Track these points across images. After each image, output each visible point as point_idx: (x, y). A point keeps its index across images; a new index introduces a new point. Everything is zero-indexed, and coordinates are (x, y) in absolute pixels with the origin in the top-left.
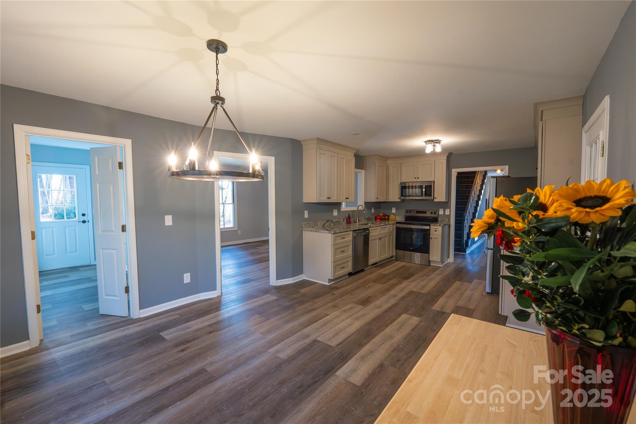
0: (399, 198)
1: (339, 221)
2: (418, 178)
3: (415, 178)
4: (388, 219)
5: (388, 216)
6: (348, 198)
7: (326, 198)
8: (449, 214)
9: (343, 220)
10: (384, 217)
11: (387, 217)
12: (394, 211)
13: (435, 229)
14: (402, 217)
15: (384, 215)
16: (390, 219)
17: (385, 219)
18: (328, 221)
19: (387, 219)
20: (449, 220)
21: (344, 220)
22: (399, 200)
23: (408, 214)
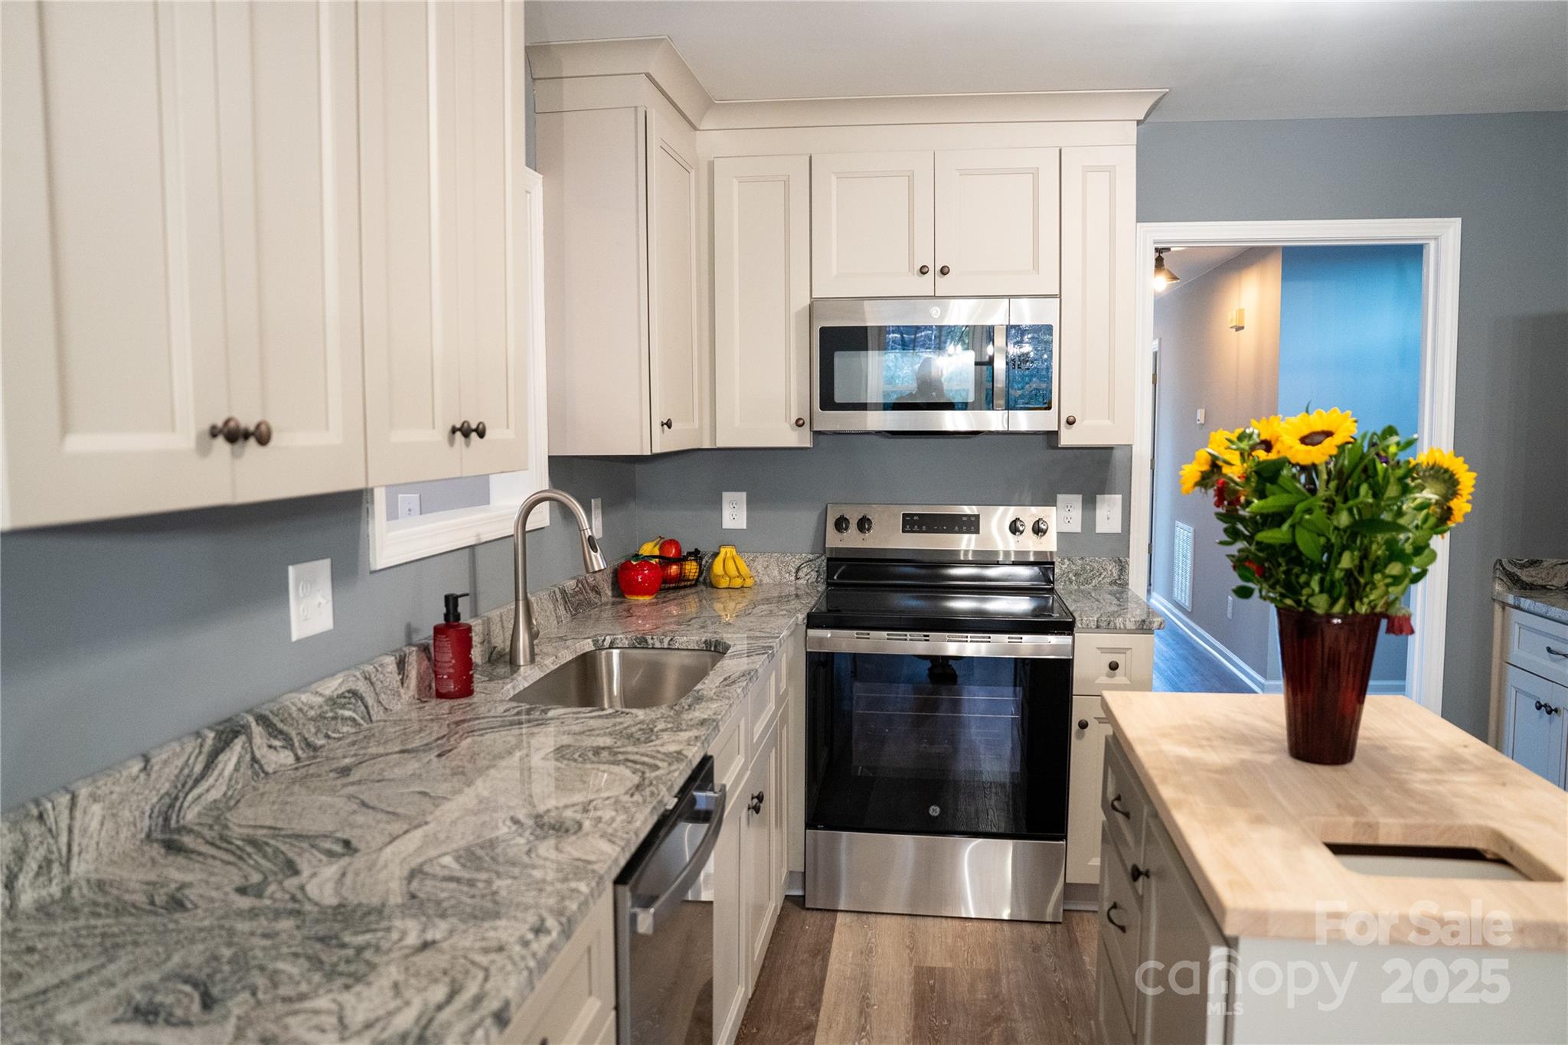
0: (799, 423)
1: (362, 687)
2: (944, 271)
3: (923, 271)
4: (705, 582)
5: (696, 555)
6: (481, 434)
7: (185, 436)
8: (1117, 528)
9: (390, 662)
10: (674, 569)
11: (691, 568)
12: (734, 514)
13: (1103, 650)
14: (798, 563)
15: (672, 554)
16: (724, 583)
17: (678, 585)
18: (229, 732)
19: (696, 583)
20: (1123, 568)
21: (401, 664)
22: (797, 439)
23: (852, 540)
